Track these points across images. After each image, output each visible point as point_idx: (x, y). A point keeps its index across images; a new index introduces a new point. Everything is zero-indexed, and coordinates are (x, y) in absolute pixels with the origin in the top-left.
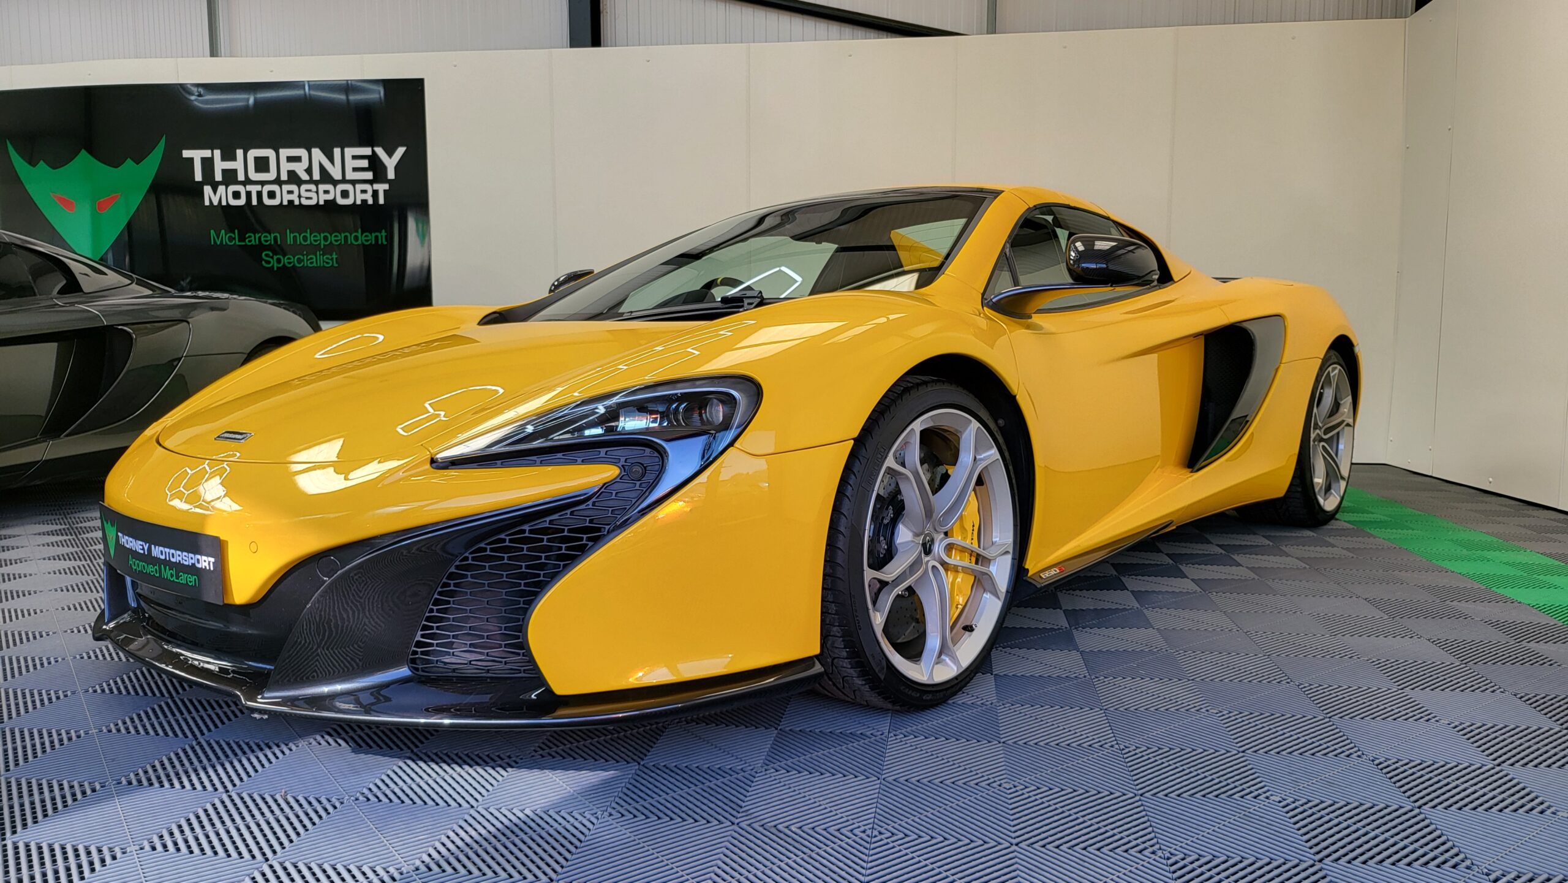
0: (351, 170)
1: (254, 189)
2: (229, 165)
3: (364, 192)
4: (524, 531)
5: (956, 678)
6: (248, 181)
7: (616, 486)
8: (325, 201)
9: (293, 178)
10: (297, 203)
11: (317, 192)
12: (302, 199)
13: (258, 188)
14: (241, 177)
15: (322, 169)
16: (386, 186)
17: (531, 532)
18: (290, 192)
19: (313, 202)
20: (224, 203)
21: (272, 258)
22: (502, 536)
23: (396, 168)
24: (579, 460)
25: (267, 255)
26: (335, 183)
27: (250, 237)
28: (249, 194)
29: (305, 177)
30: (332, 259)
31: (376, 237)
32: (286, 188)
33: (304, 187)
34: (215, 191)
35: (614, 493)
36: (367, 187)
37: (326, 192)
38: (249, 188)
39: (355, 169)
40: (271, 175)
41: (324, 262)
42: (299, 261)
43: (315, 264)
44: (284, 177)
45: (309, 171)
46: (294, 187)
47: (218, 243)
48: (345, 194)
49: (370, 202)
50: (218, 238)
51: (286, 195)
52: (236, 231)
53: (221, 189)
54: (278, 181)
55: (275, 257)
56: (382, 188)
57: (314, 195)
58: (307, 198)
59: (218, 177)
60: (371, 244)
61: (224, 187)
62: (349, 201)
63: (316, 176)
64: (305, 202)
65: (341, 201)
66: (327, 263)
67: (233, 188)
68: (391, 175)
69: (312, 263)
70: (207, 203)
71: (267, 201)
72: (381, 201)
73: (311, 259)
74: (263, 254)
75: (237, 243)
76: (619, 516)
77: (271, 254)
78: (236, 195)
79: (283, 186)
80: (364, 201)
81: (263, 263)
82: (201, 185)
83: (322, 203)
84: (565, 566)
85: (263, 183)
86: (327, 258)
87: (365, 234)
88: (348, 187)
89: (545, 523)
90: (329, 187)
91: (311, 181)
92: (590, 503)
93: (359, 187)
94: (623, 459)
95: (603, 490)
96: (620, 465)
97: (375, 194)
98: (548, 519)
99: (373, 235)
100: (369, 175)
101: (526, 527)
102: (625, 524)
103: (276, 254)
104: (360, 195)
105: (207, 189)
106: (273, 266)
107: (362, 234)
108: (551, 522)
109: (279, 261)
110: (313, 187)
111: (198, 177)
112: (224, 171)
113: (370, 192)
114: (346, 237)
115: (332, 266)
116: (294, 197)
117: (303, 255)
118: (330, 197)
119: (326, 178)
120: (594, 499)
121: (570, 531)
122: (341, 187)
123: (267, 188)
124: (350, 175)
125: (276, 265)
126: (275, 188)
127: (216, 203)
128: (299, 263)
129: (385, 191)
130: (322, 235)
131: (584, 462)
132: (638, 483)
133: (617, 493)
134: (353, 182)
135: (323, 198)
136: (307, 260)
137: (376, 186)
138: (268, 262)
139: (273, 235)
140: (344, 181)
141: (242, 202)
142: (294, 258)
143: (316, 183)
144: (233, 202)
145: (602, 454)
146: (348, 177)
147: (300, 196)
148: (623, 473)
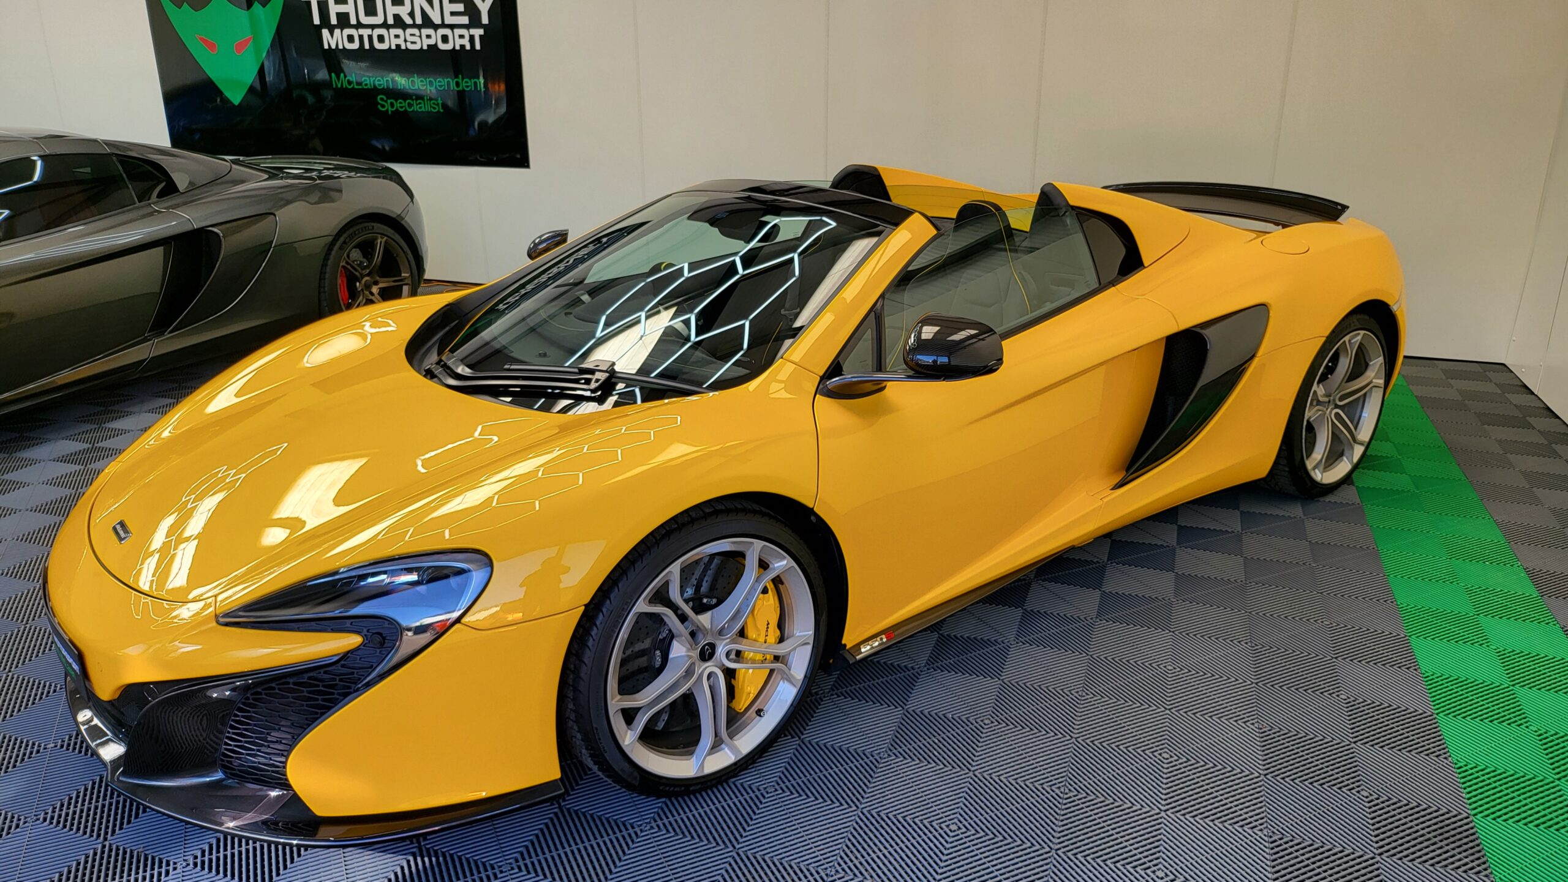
0: (449, 14)
1: (365, 32)
2: (342, 8)
3: (461, 37)
4: (288, 683)
5: (735, 764)
6: (359, 25)
7: (359, 652)
8: (428, 46)
9: (399, 22)
10: (403, 47)
11: (420, 36)
12: (408, 43)
13: (368, 31)
14: (353, 21)
15: (424, 14)
16: (481, 32)
17: (295, 684)
18: (397, 36)
19: (417, 47)
20: (341, 47)
21: (386, 101)
22: (273, 685)
23: (490, 12)
24: (329, 629)
25: (382, 99)
26: (436, 27)
27: (365, 80)
28: (361, 37)
29: (409, 21)
30: (438, 105)
31: (475, 83)
32: (393, 32)
33: (409, 31)
34: (332, 34)
35: (358, 657)
36: (464, 32)
37: (428, 37)
38: (362, 31)
39: (453, 14)
40: (379, 20)
41: (431, 107)
42: (410, 105)
43: (423, 109)
44: (391, 21)
45: (412, 14)
46: (399, 31)
47: (339, 86)
48: (445, 39)
49: (468, 47)
50: (339, 81)
51: (393, 40)
52: (353, 75)
53: (337, 32)
54: (385, 25)
55: (389, 101)
56: (478, 32)
57: (417, 39)
58: (412, 43)
59: (334, 21)
60: (471, 90)
61: (339, 30)
62: (448, 47)
63: (419, 21)
64: (411, 47)
65: (442, 46)
66: (434, 108)
67: (347, 32)
68: (485, 20)
69: (420, 108)
70: (326, 47)
71: (378, 46)
72: (478, 47)
73: (420, 103)
74: (379, 97)
75: (356, 87)
76: (363, 678)
77: (385, 98)
78: (351, 39)
79: (391, 30)
80: (463, 46)
81: (379, 107)
82: (318, 29)
83: (425, 47)
84: (322, 714)
85: (373, 27)
86: (434, 103)
87: (465, 80)
88: (447, 32)
89: (305, 678)
90: (431, 31)
91: (414, 26)
92: (339, 665)
93: (458, 32)
94: (365, 630)
95: (349, 655)
96: (363, 634)
97: (472, 38)
98: (306, 676)
99: (473, 81)
100: (465, 20)
101: (291, 681)
102: (369, 685)
103: (390, 99)
104: (459, 40)
105: (325, 32)
106: (387, 110)
107: (462, 80)
108: (309, 678)
109: (392, 105)
110: (416, 31)
111: (317, 21)
112: (338, 14)
113: (467, 38)
114: (448, 83)
115: (439, 111)
116: (401, 41)
117: (413, 100)
118: (432, 42)
119: (427, 22)
120: (342, 662)
121: (324, 686)
122: (442, 32)
123: (377, 32)
124: (449, 20)
125: (390, 109)
126: (383, 31)
127: (333, 47)
128: (410, 108)
129: (480, 36)
130: (428, 80)
131: (333, 631)
132: (378, 650)
133: (360, 658)
134: (452, 27)
135: (427, 42)
136: (417, 105)
137: (473, 31)
138: (383, 106)
139: (385, 79)
140: (443, 25)
141: (355, 46)
142: (405, 102)
143: (419, 27)
144: (349, 46)
145: (348, 625)
146: (446, 22)
147: (406, 41)
148: (366, 642)
